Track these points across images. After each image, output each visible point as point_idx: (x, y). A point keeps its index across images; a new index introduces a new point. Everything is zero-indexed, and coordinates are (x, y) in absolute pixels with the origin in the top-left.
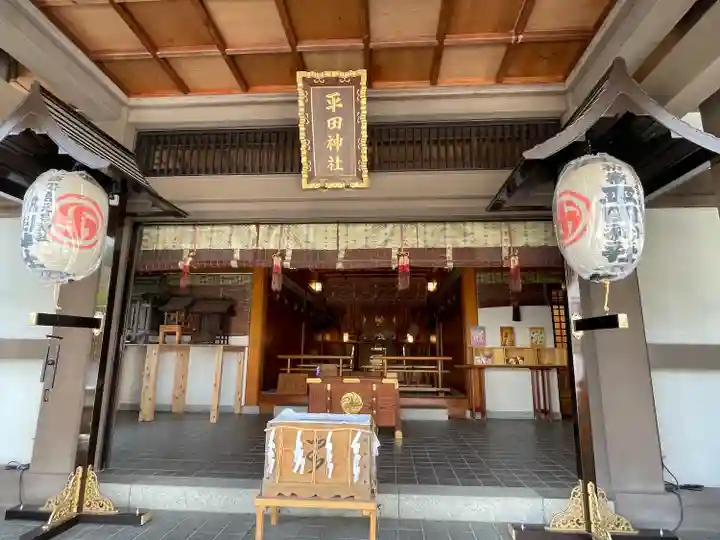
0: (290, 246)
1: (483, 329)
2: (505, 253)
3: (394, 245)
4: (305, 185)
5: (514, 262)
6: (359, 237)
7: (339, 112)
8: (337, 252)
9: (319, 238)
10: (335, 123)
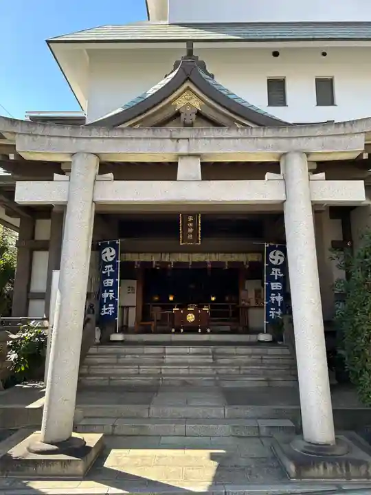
0: (173, 260)
1: (246, 290)
2: (245, 264)
3: (208, 260)
4: (181, 244)
5: (248, 266)
6: (197, 258)
7: (192, 222)
8: (188, 263)
9: (183, 258)
10: (191, 225)
